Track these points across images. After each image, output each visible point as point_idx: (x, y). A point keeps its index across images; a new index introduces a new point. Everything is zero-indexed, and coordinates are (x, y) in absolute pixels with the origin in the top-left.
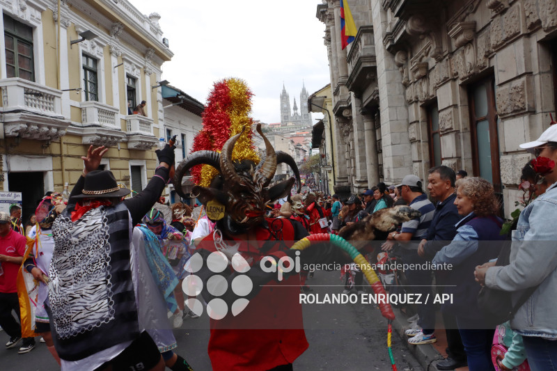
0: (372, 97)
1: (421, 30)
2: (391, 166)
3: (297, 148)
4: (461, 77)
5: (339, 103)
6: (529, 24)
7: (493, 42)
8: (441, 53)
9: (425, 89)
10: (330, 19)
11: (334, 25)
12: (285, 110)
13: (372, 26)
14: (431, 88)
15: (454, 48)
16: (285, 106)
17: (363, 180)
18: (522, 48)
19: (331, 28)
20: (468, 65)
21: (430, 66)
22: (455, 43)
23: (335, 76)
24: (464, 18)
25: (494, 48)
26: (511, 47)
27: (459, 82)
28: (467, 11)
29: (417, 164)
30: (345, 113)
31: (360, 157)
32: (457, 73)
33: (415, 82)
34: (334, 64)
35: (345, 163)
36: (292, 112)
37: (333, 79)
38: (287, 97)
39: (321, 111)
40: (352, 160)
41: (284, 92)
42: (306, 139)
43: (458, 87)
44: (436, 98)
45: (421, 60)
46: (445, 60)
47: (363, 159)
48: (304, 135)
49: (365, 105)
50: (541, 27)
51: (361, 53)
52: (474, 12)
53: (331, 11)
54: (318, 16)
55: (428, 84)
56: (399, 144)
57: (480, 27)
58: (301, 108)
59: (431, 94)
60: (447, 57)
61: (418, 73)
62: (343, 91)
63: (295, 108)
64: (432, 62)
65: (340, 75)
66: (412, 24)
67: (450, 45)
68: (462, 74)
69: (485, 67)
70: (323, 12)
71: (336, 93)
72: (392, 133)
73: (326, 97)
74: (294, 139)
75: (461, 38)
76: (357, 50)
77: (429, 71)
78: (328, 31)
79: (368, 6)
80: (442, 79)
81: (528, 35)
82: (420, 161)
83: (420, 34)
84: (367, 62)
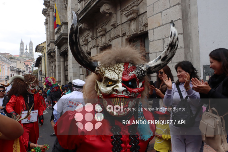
0: (65, 49)
1: (87, 28)
2: (72, 76)
3: (27, 67)
4: (100, 46)
5: (50, 50)
6: (123, 33)
7: (112, 36)
8: (93, 37)
9: (86, 48)
10: (48, 15)
11: (50, 18)
12: (22, 50)
13: (67, 22)
14: (89, 49)
15: (98, 36)
16: (22, 48)
17: (59, 81)
18: (120, 40)
19: (48, 19)
20: (103, 42)
21: (89, 41)
22: (98, 35)
23: (49, 39)
24: (102, 27)
25: (112, 38)
26: (117, 39)
27: (99, 48)
28: (104, 24)
29: (82, 76)
30: (52, 54)
31: (58, 72)
32: (99, 45)
33: (82, 46)
34: (49, 33)
35: (50, 74)
36: (25, 51)
37: (47, 39)
38: (23, 44)
39: (41, 52)
40: (54, 73)
41: (22, 42)
42: (31, 63)
43: (99, 49)
44: (91, 52)
45: (85, 38)
46: (95, 39)
47: (59, 73)
48: (30, 61)
49: (61, 52)
50: (126, 35)
51: (62, 31)
52: (106, 25)
53: (49, 12)
54: (43, 13)
55: (88, 47)
56: (76, 68)
57: (107, 30)
58: (29, 49)
59: (89, 51)
60: (96, 39)
61: (84, 43)
62: (52, 45)
63: (26, 49)
64: (90, 39)
65: (51, 39)
66: (84, 25)
67: (97, 35)
68: (100, 45)
69: (108, 44)
70: (45, 12)
71: (48, 46)
72: (73, 64)
73: (43, 47)
74: (26, 63)
75: (101, 33)
76: (60, 30)
77: (88, 42)
78: (46, 20)
79: (65, 13)
80: (93, 46)
81: (122, 36)
82: (83, 75)
83: (87, 29)
84: (64, 36)
